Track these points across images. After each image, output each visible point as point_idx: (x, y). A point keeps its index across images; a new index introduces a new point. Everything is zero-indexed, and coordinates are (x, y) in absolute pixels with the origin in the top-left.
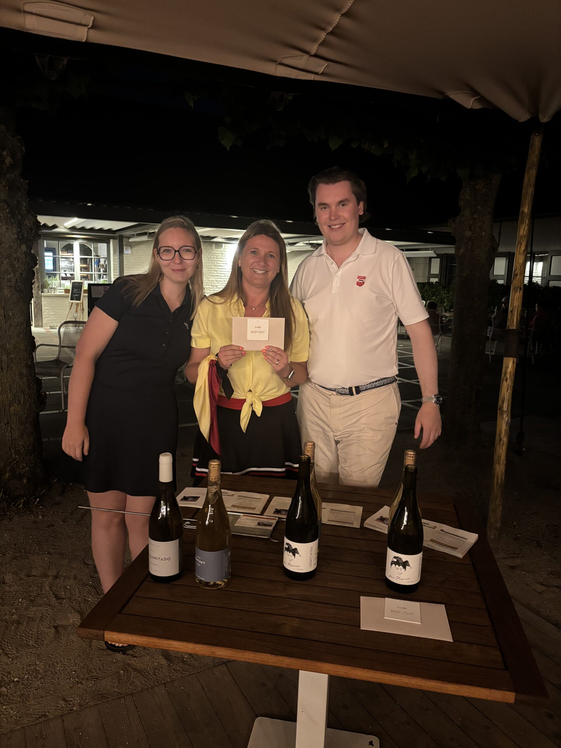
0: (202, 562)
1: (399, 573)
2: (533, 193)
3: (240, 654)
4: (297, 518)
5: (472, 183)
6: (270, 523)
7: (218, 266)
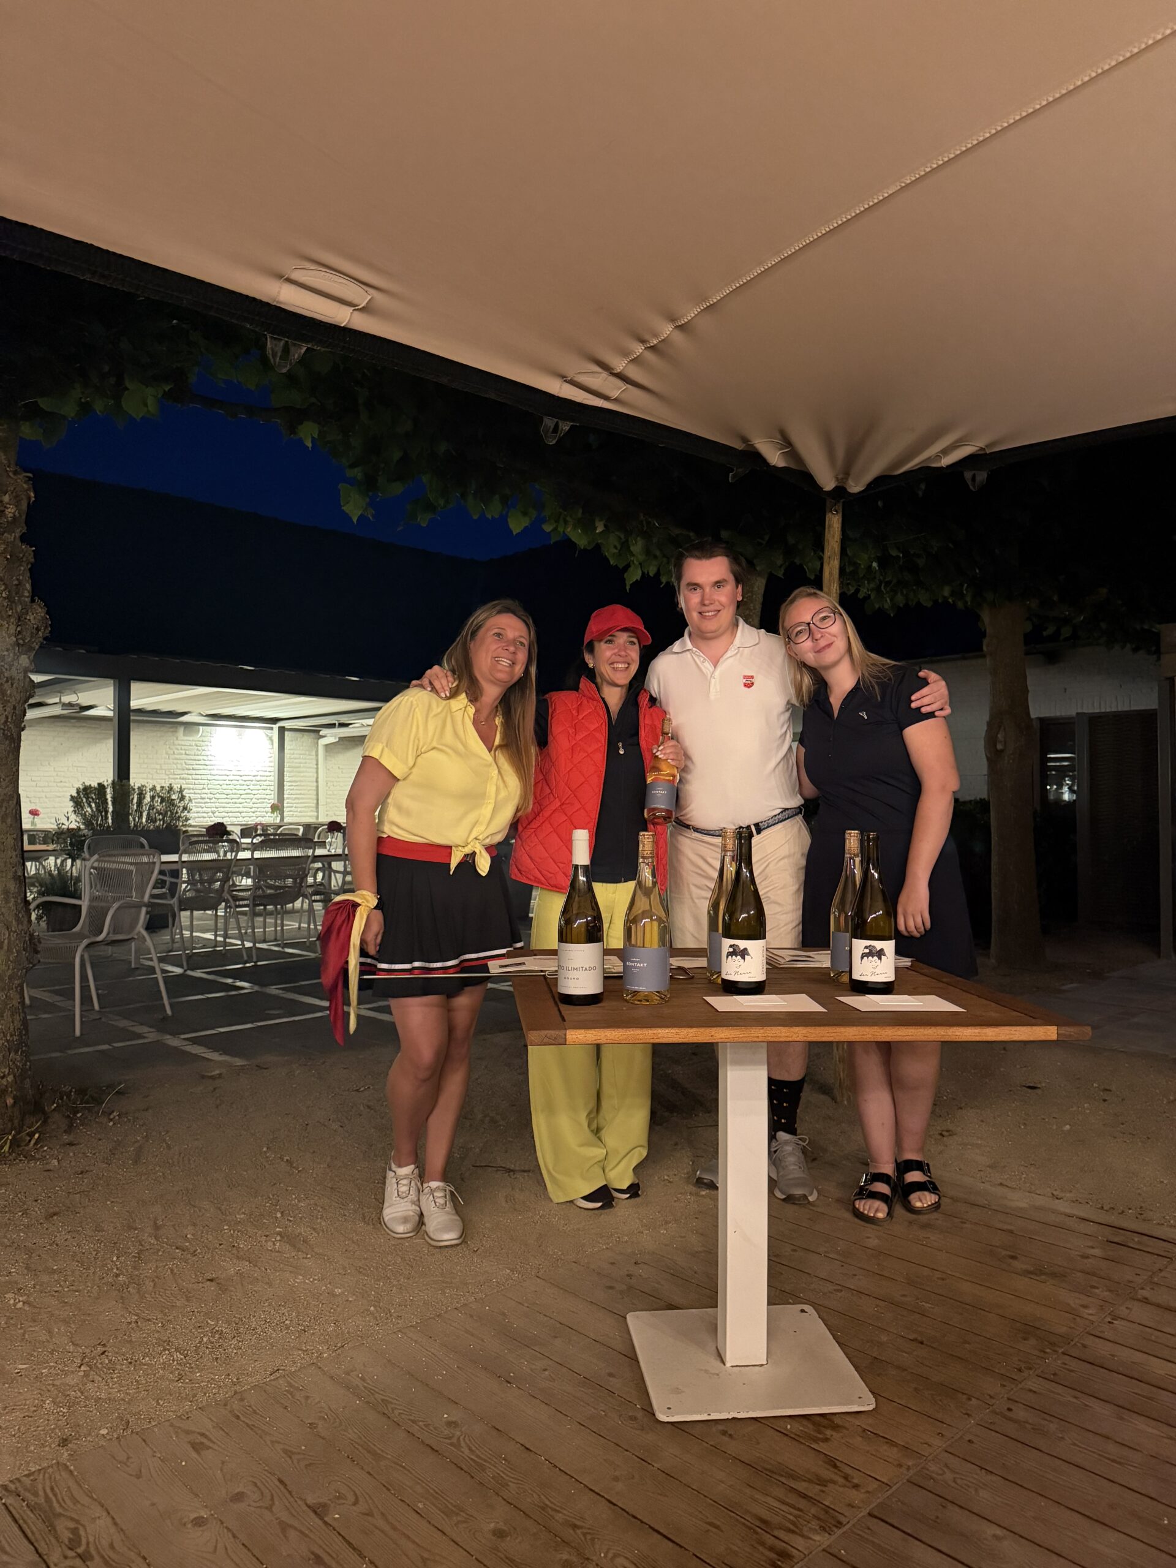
0: (641, 965)
7: (191, 769)
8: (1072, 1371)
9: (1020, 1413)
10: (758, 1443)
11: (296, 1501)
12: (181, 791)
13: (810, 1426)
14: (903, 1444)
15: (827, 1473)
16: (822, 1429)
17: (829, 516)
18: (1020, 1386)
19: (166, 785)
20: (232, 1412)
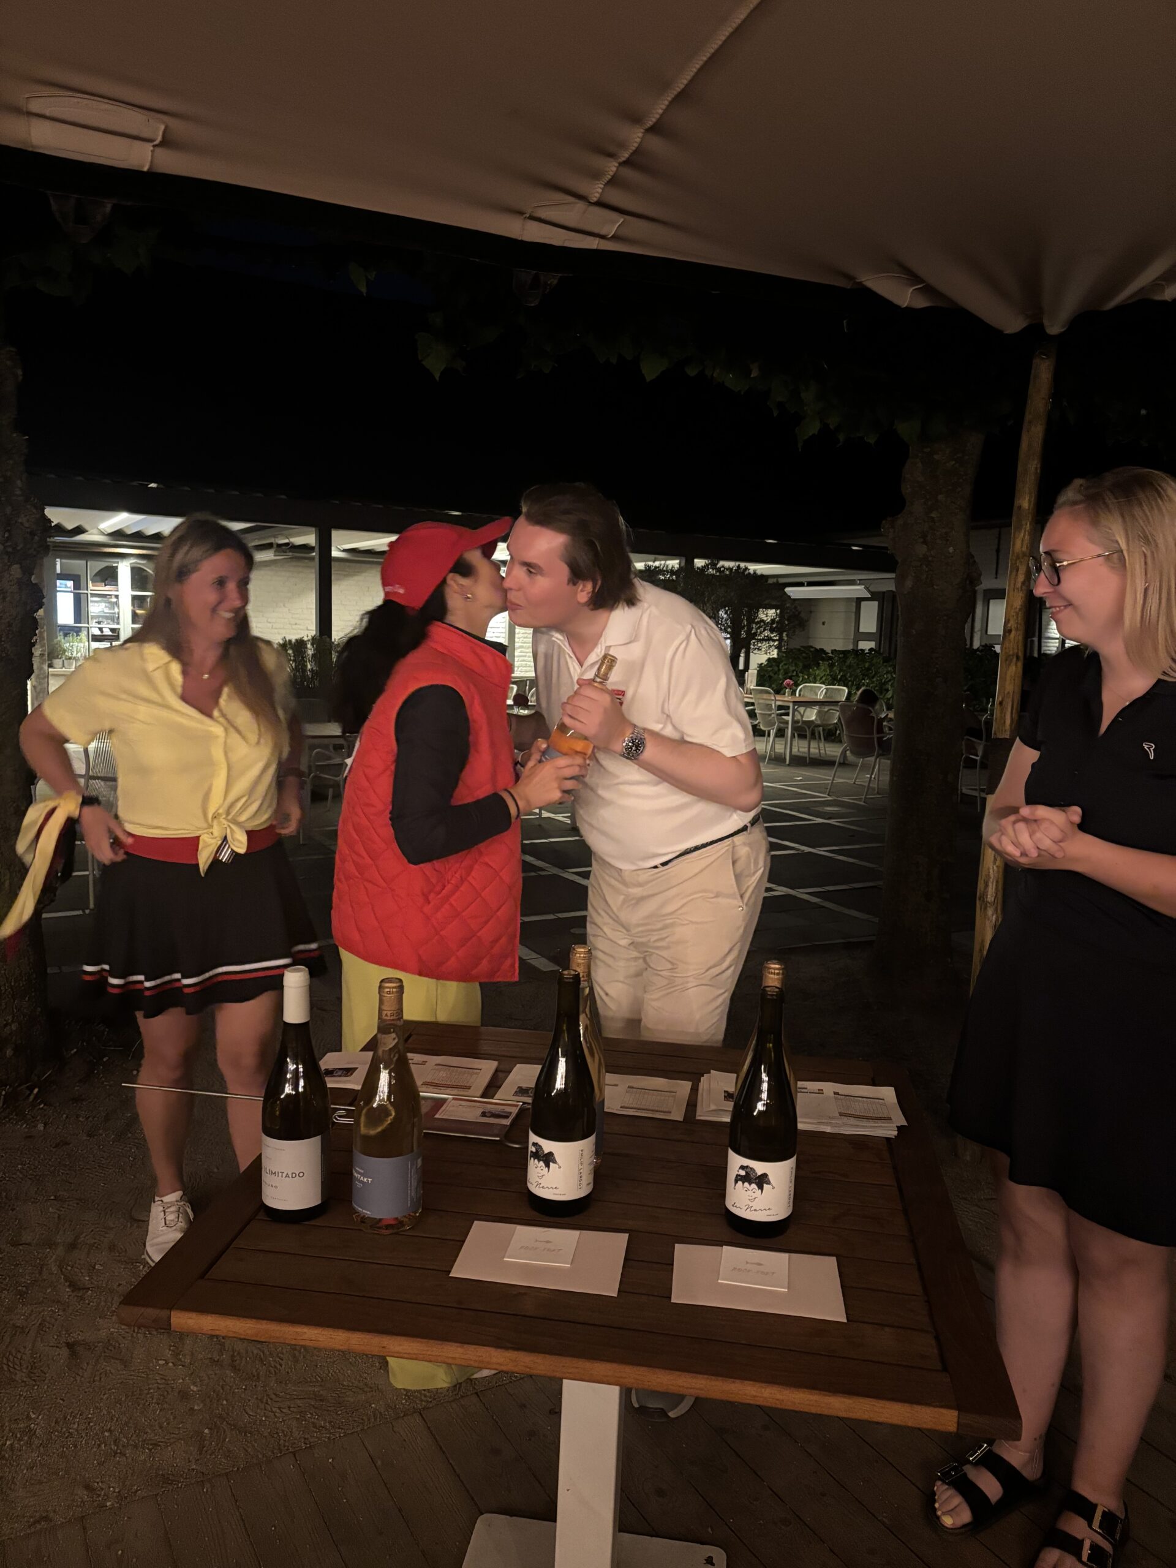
0: (365, 1179)
1: (751, 1198)
2: (1038, 471)
3: (434, 1349)
4: (553, 1094)
5: (927, 450)
6: (506, 1112)
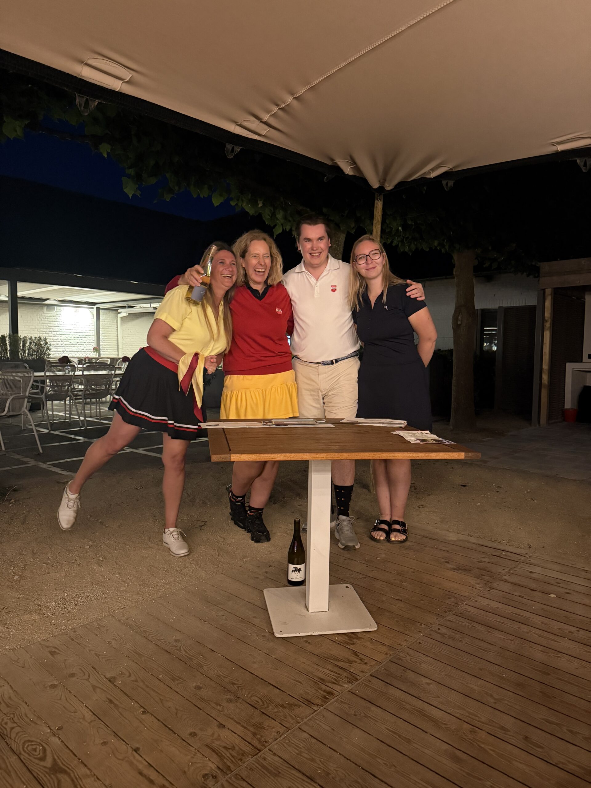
7: (50, 329)
8: (469, 612)
9: (443, 630)
10: (322, 646)
11: (100, 676)
12: (45, 340)
13: (346, 638)
14: (388, 645)
15: (353, 658)
16: (352, 639)
17: (376, 202)
18: (445, 619)
19: (37, 336)
20: (70, 637)
